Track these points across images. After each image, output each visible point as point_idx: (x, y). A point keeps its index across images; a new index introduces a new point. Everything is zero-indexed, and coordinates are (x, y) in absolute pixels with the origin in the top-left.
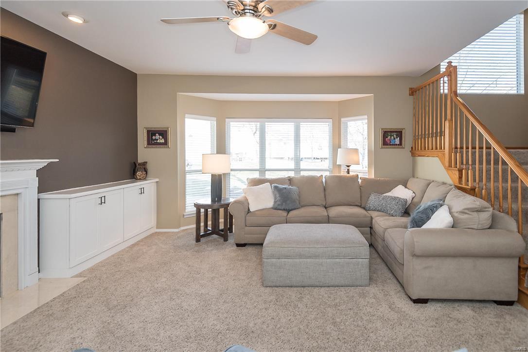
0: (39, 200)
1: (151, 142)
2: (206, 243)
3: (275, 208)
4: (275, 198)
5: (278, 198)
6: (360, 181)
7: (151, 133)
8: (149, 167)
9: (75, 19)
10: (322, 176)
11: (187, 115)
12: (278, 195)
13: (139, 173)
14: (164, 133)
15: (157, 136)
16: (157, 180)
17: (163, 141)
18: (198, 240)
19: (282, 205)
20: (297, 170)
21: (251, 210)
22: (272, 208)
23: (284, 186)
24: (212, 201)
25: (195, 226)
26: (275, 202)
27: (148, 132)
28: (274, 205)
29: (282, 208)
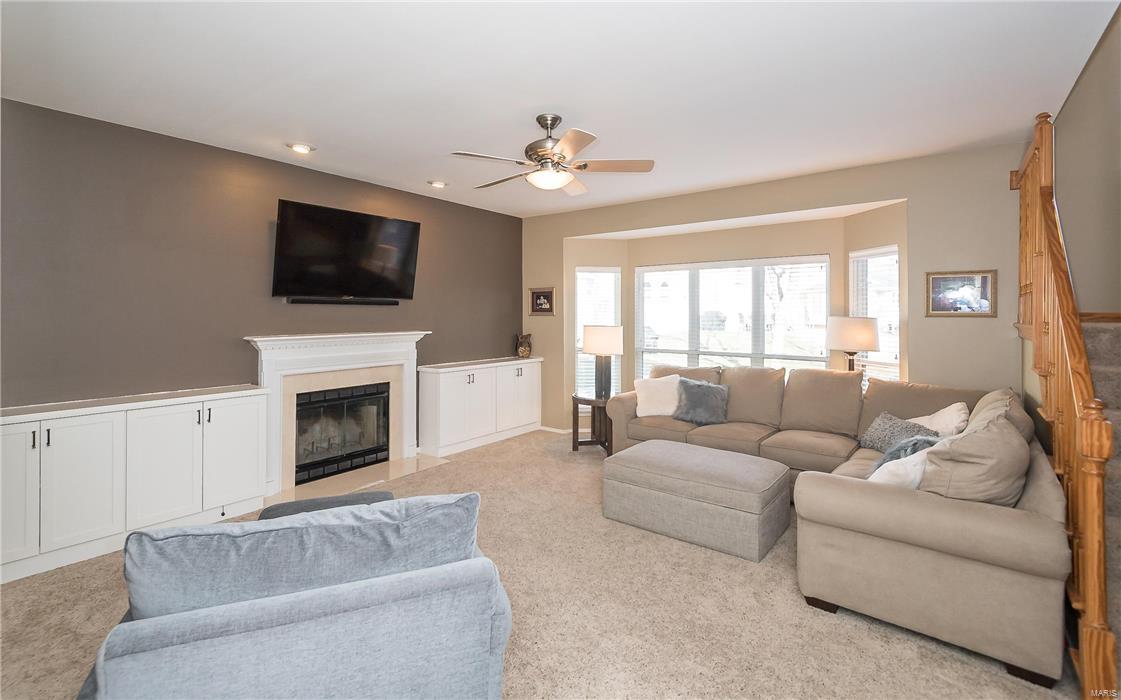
0: (418, 372)
1: (536, 309)
2: (584, 454)
3: (676, 418)
4: (680, 401)
5: (684, 402)
6: (865, 385)
7: (536, 295)
8: (534, 341)
9: (438, 185)
10: (784, 369)
11: (577, 268)
12: (684, 396)
13: (521, 349)
14: (548, 296)
15: (542, 300)
16: (542, 359)
17: (547, 306)
18: (575, 448)
19: (687, 413)
20: (758, 355)
21: (639, 415)
22: (672, 416)
23: (698, 383)
24: (597, 396)
25: (571, 431)
26: (679, 407)
27: (533, 293)
28: (676, 412)
29: (688, 418)
